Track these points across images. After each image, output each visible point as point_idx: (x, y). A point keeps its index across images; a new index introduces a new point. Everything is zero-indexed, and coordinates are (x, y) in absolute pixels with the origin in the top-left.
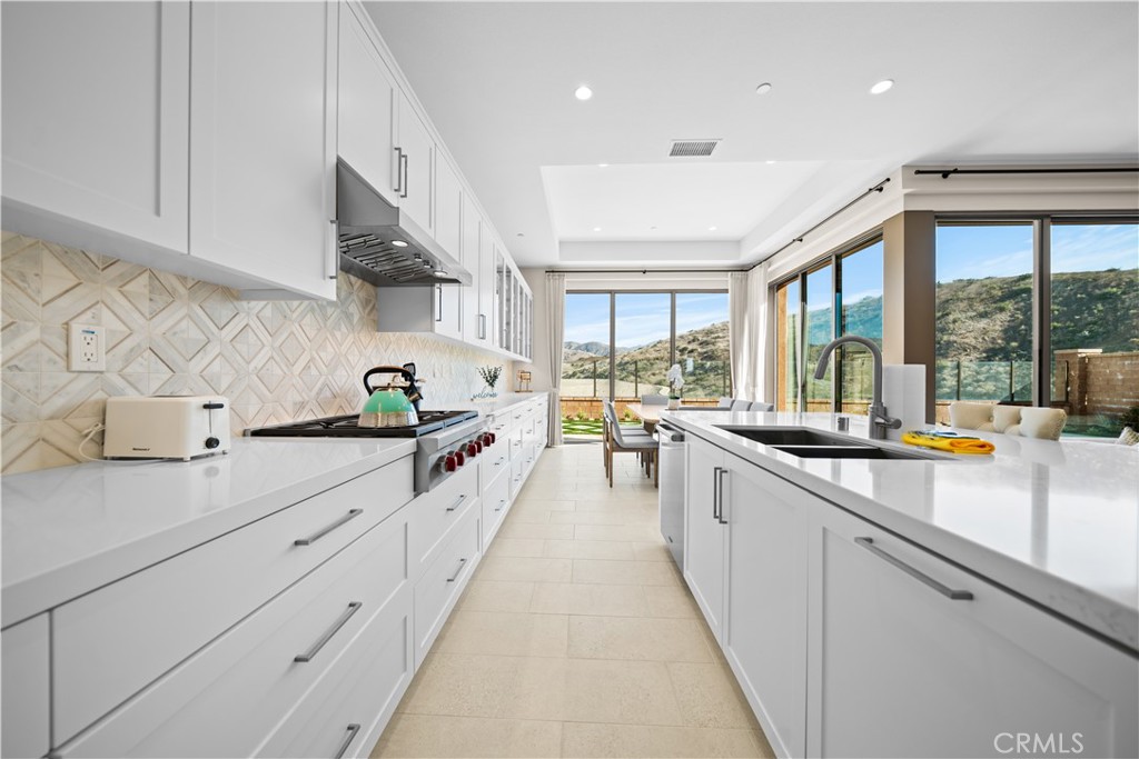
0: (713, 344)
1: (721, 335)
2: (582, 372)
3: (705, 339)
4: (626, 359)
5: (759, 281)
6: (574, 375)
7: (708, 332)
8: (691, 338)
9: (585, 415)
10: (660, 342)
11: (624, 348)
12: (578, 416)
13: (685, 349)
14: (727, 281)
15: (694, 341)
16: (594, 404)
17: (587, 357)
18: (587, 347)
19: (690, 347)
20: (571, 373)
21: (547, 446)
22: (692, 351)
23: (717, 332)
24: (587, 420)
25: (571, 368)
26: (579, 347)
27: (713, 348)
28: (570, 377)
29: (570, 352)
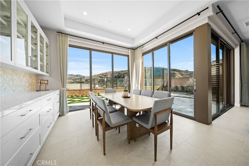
0: (107, 76)
1: (108, 74)
2: (76, 82)
3: (105, 75)
4: (88, 79)
5: (139, 52)
6: (73, 83)
7: (106, 73)
8: (102, 74)
9: (78, 95)
10: (95, 75)
11: (87, 76)
12: (75, 95)
13: (101, 77)
14: (129, 52)
15: (103, 75)
16: (81, 91)
17: (77, 78)
18: (77, 76)
19: (102, 76)
20: (72, 82)
21: (60, 116)
22: (102, 77)
23: (107, 73)
24: (79, 96)
25: (73, 81)
26: (75, 76)
27: (107, 77)
28: (72, 83)
29: (72, 77)
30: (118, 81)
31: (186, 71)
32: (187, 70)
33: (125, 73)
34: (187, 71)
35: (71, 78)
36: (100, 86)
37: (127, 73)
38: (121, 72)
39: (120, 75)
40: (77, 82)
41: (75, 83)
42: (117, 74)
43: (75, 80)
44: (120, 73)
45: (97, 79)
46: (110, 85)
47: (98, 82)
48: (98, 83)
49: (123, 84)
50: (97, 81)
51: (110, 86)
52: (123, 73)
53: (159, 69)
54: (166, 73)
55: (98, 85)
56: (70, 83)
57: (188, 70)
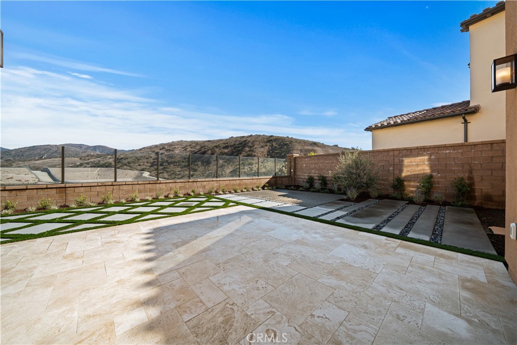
0: (173, 151)
1: (176, 147)
2: (88, 163)
3: (169, 148)
4: (123, 156)
6: (81, 165)
7: (170, 145)
8: (161, 147)
13: (158, 152)
15: (163, 149)
17: (94, 154)
19: (161, 152)
20: (78, 164)
22: (162, 154)
23: (175, 145)
25: (80, 160)
26: (89, 147)
27: (173, 153)
28: (78, 166)
29: (80, 150)
30: (200, 163)
31: (334, 147)
32: (337, 146)
33: (215, 146)
34: (336, 148)
35: (76, 155)
36: (154, 175)
37: (220, 147)
38: (206, 143)
39: (203, 150)
40: (92, 165)
41: (85, 167)
42: (198, 147)
43: (87, 158)
44: (204, 146)
45: (147, 159)
46: (179, 171)
47: (149, 165)
48: (151, 166)
49: (209, 171)
50: (147, 163)
51: (179, 174)
52: (211, 145)
53: (286, 140)
54: (299, 149)
55: (148, 173)
56: (71, 167)
57: (339, 146)
